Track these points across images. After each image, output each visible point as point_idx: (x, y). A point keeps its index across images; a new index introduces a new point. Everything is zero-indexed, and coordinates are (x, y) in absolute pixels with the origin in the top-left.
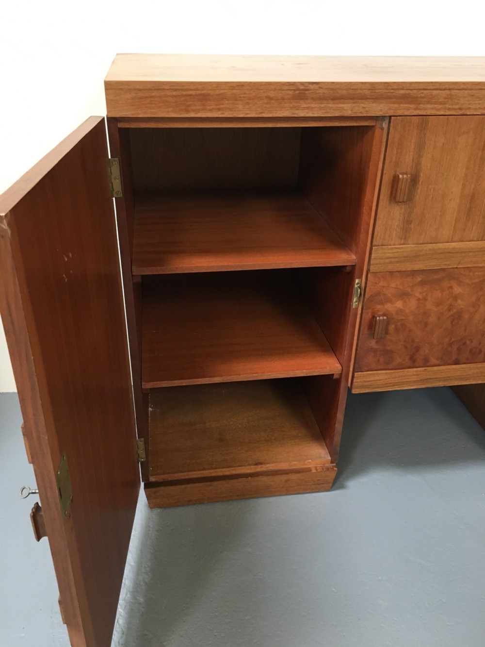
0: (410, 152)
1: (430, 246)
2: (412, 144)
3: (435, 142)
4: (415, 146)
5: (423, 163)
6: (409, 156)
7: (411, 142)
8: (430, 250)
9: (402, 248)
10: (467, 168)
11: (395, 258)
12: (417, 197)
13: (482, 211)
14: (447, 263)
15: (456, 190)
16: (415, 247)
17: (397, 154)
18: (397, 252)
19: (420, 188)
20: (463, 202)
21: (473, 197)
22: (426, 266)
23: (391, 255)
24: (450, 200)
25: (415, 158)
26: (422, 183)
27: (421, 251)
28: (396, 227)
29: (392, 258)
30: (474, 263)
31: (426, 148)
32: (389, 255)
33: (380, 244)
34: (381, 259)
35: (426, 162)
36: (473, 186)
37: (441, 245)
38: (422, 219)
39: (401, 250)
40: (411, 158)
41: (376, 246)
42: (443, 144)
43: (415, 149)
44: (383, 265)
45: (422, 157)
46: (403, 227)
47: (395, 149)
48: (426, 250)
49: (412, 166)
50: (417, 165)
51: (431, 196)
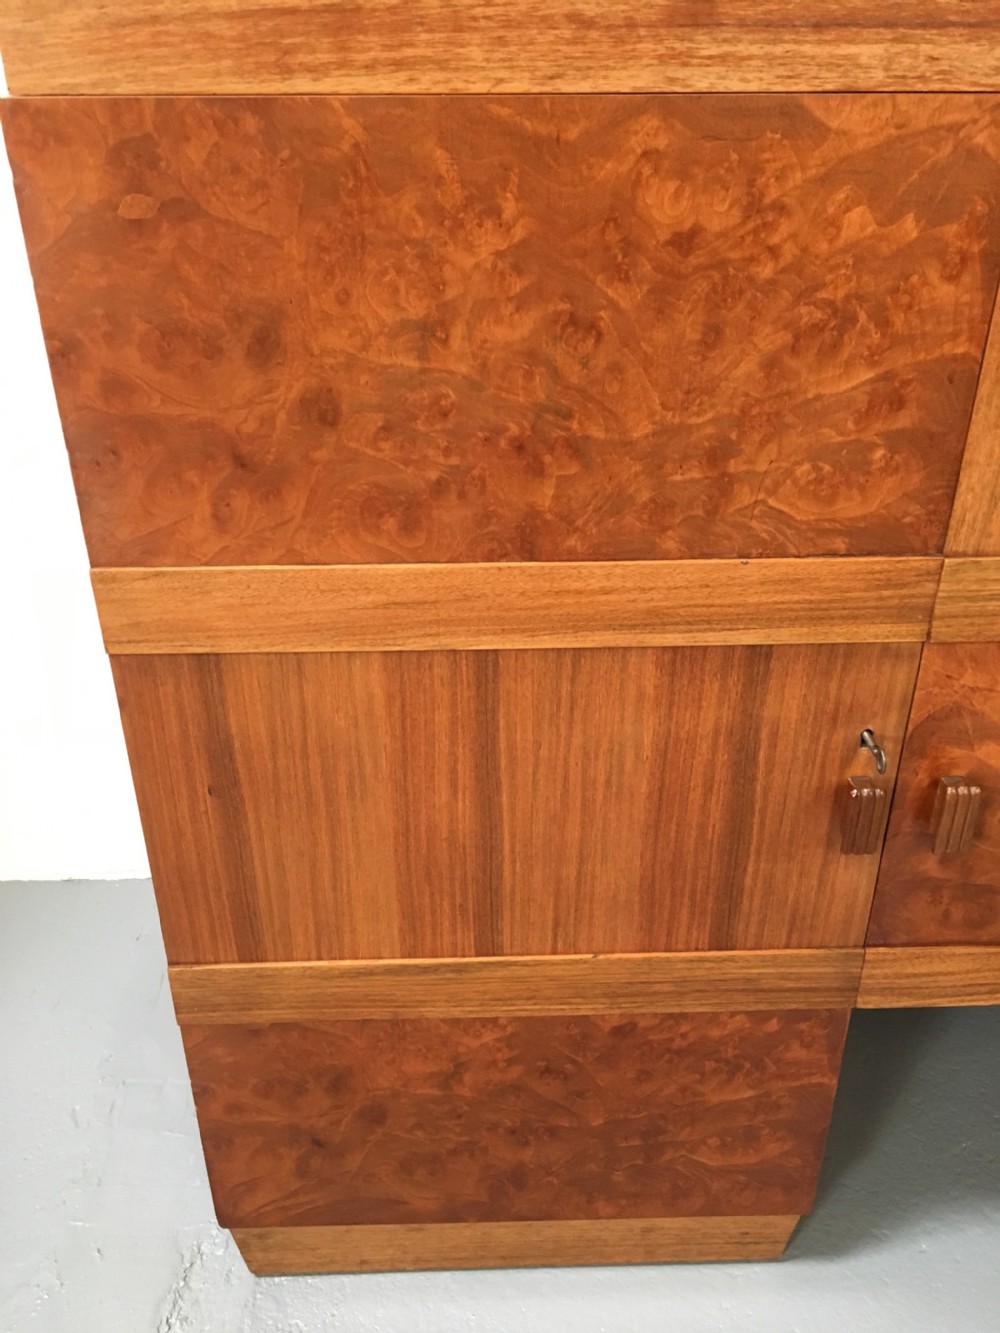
41: (955, 554)
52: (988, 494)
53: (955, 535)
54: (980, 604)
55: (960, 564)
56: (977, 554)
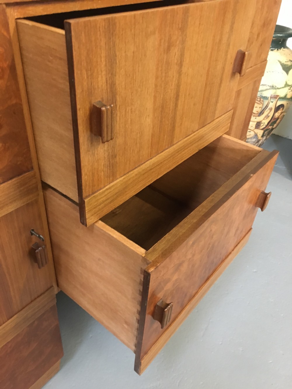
0: (102, 72)
1: (136, 171)
2: (103, 59)
3: (125, 52)
4: (106, 61)
5: (117, 82)
6: (102, 77)
7: (101, 57)
8: (136, 175)
9: (113, 186)
10: (157, 78)
11: (108, 199)
12: (118, 126)
13: (170, 119)
14: (150, 179)
15: (149, 105)
16: (124, 179)
17: (88, 78)
18: (110, 192)
19: (118, 115)
20: (156, 115)
21: (163, 107)
22: (135, 191)
23: (104, 198)
24: (146, 118)
25: (108, 79)
26: (119, 108)
27: (129, 179)
28: (102, 167)
29: (106, 200)
30: (168, 169)
31: (117, 62)
32: (102, 199)
33: (91, 193)
34: (94, 208)
35: (120, 80)
36: (162, 96)
37: (143, 167)
38: (125, 148)
39: (112, 189)
40: (104, 79)
41: (87, 197)
42: (134, 52)
43: (106, 66)
44: (98, 213)
45: (115, 76)
46: (109, 164)
47: (84, 72)
48: (133, 177)
49: (107, 89)
50: (112, 86)
51: (130, 120)
52: (91, 173)
53: (85, 191)
54: (98, 207)
55: (89, 200)
56: (93, 193)
